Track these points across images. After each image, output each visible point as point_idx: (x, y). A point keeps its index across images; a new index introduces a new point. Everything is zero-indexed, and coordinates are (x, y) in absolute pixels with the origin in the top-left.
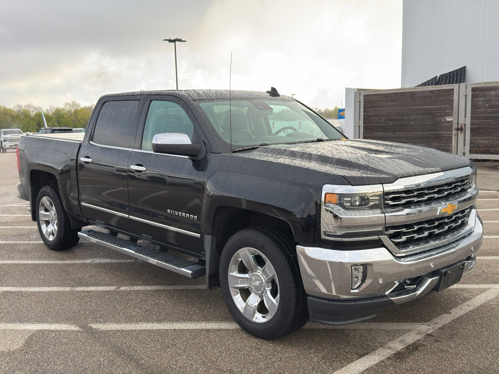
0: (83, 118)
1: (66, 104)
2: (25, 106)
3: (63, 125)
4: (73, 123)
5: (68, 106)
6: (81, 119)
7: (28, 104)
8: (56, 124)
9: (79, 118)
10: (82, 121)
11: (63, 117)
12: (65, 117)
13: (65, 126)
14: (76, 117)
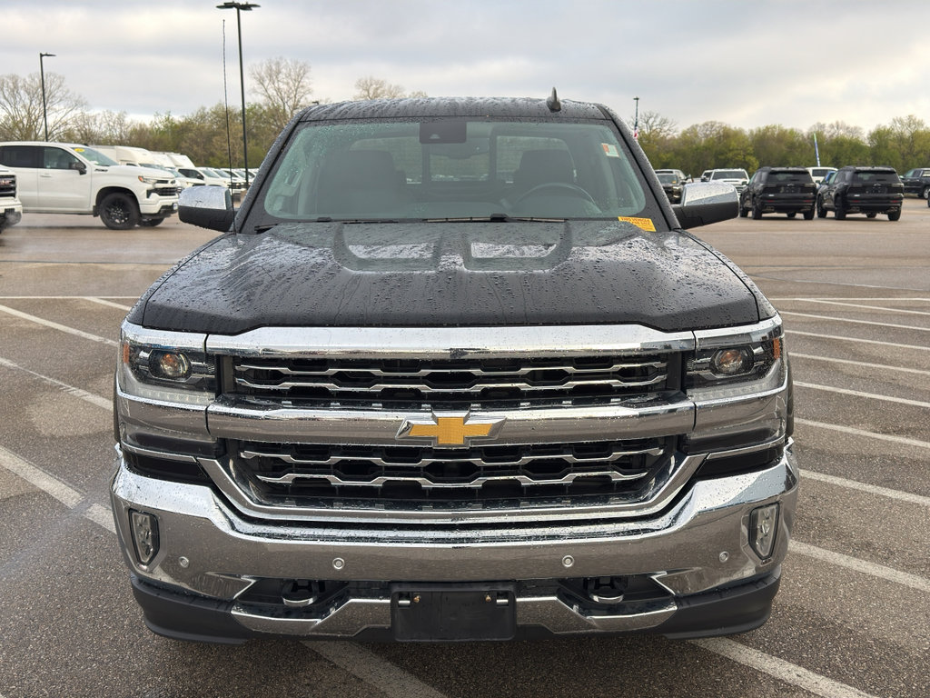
0: (925, 148)
1: (895, 121)
2: (832, 126)
3: (881, 162)
4: (903, 159)
5: (898, 125)
6: (921, 151)
7: (837, 123)
8: (868, 159)
9: (917, 148)
10: (922, 155)
11: (886, 147)
12: (889, 147)
13: (884, 165)
14: (911, 147)
